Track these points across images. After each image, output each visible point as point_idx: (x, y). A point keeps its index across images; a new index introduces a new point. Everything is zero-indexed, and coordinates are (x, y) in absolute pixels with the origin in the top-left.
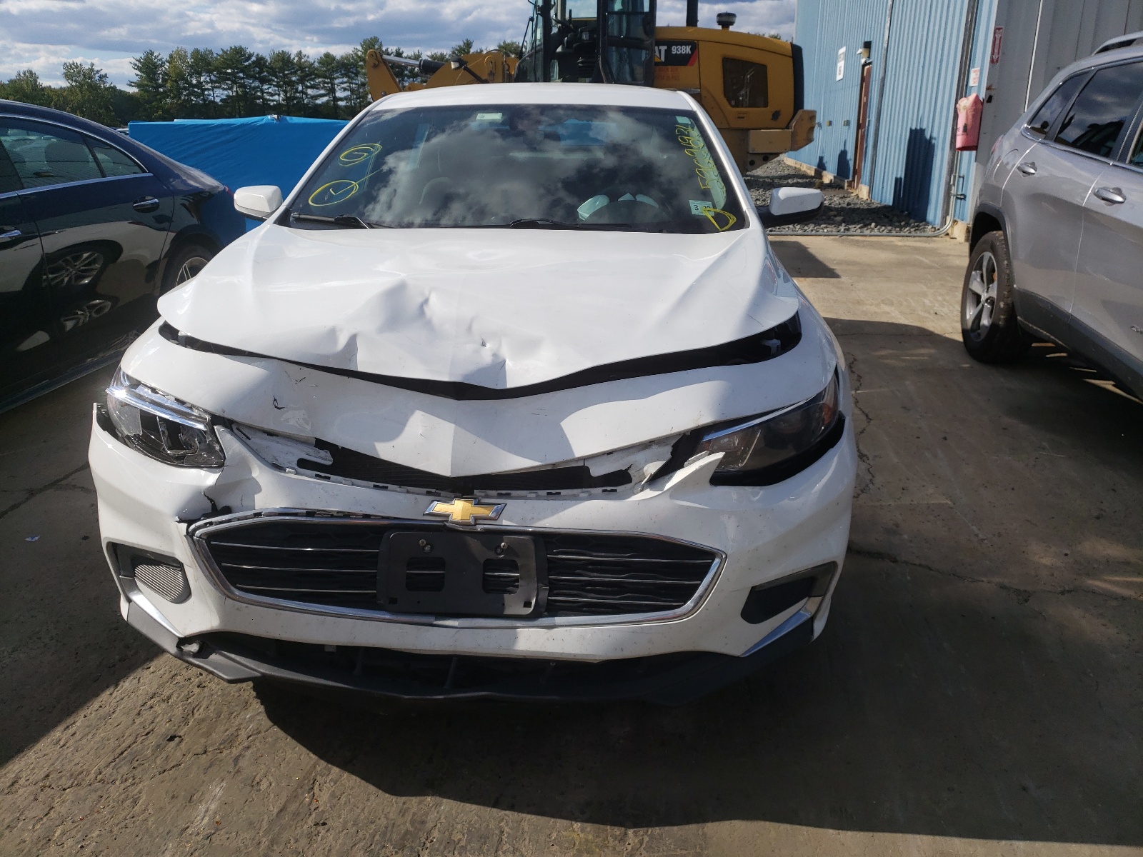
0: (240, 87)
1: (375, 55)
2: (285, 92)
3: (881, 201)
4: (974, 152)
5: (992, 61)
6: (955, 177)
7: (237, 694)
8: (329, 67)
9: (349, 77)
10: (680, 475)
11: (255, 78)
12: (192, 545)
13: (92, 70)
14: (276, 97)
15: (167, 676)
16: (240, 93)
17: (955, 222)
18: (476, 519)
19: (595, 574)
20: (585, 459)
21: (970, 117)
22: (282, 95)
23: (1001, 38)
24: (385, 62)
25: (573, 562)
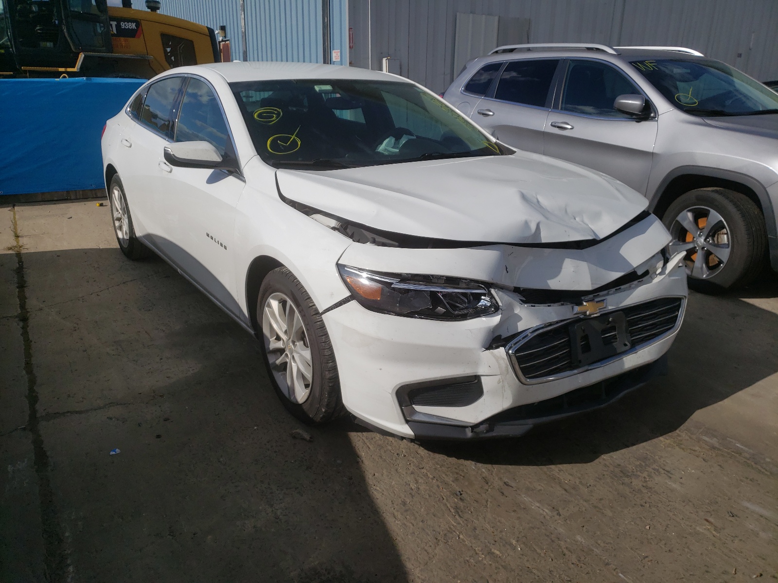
5: (350, 47)
10: (670, 266)
12: (509, 359)
18: (599, 309)
23: (352, 34)
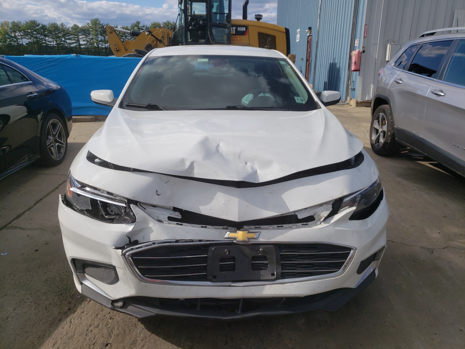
0: (35, 38)
1: (110, 28)
2: (56, 41)
3: (318, 90)
4: (358, 72)
5: (364, 37)
6: (351, 81)
7: (130, 321)
8: (76, 31)
9: (86, 35)
10: (337, 217)
11: (41, 34)
12: (125, 259)
14: (52, 43)
15: (94, 315)
16: (35, 41)
17: (351, 99)
18: (249, 239)
19: (302, 260)
20: (295, 212)
21: (357, 58)
22: (55, 42)
23: (367, 28)
24: (115, 31)
25: (290, 256)
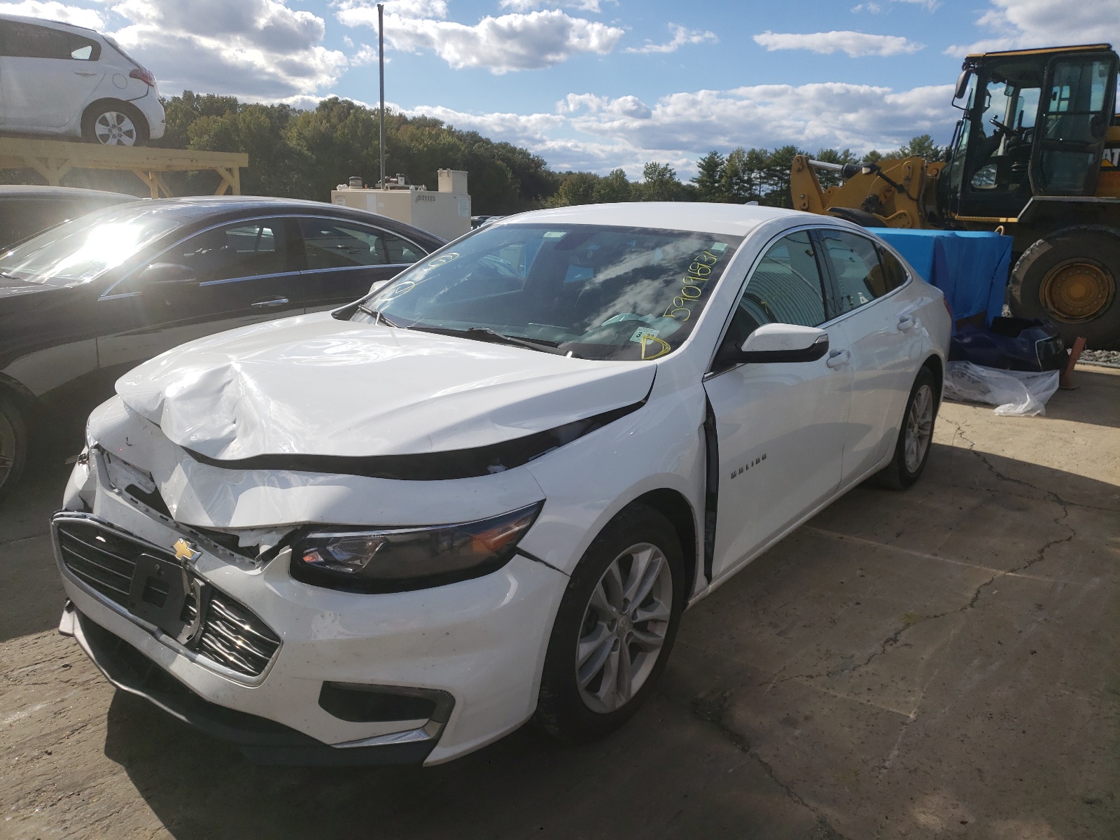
0: (785, 183)
1: (800, 160)
13: (665, 169)
19: (224, 629)
20: (239, 530)
24: (810, 167)
25: (217, 613)
